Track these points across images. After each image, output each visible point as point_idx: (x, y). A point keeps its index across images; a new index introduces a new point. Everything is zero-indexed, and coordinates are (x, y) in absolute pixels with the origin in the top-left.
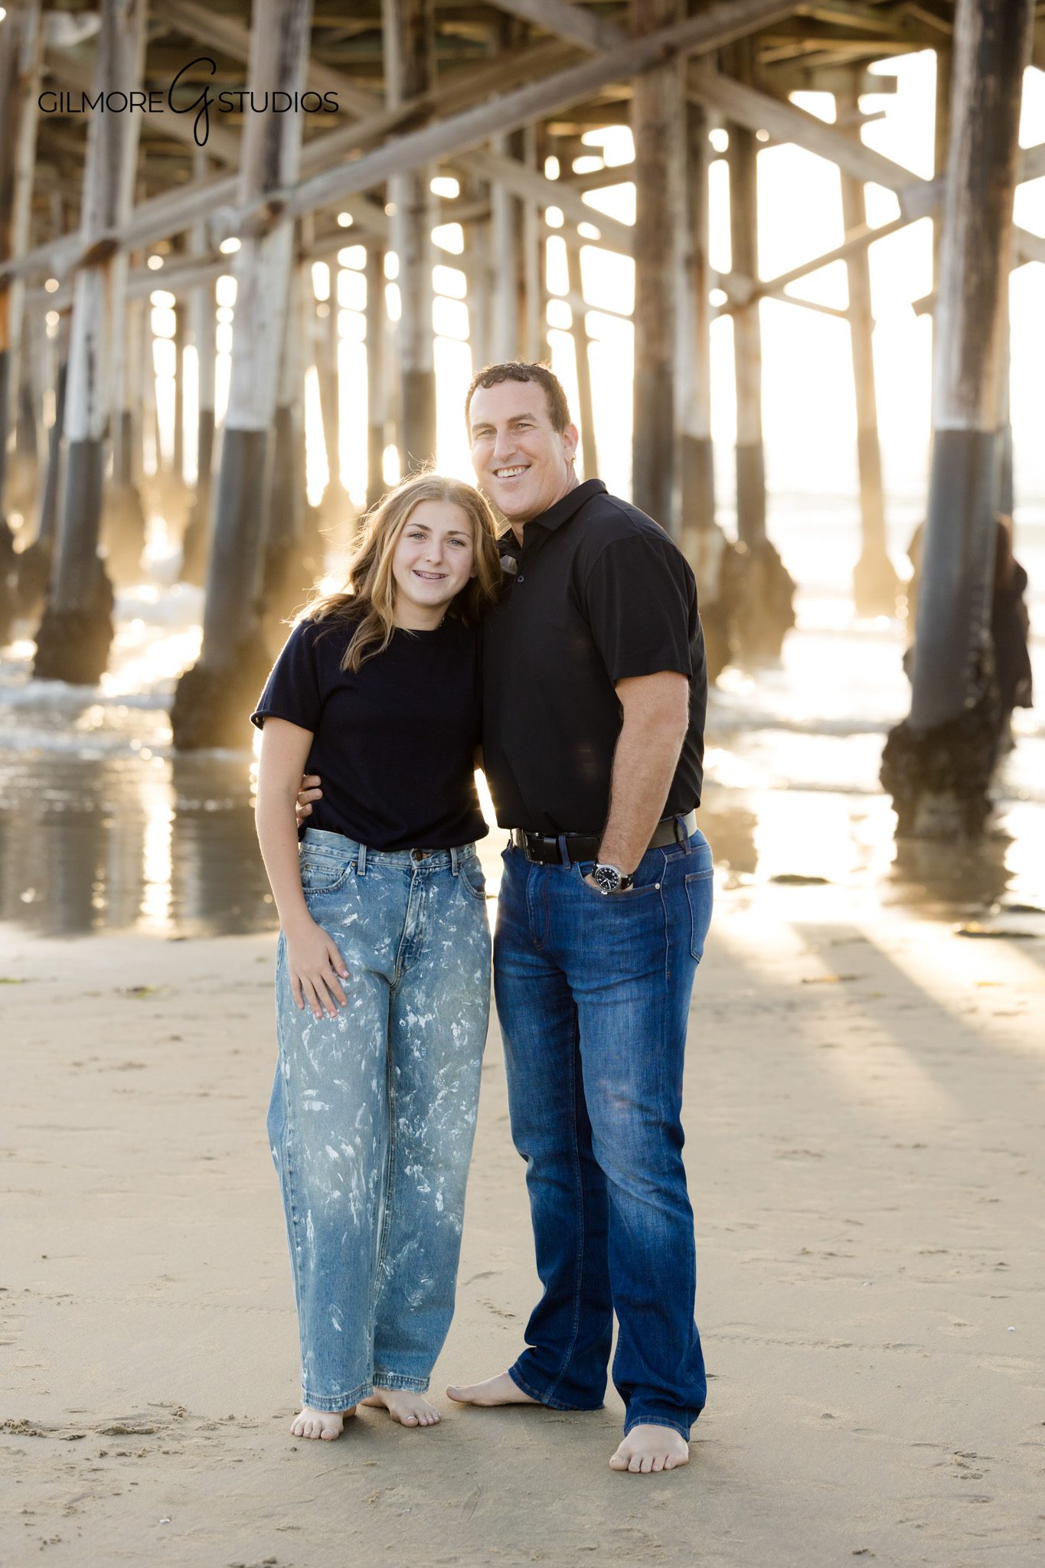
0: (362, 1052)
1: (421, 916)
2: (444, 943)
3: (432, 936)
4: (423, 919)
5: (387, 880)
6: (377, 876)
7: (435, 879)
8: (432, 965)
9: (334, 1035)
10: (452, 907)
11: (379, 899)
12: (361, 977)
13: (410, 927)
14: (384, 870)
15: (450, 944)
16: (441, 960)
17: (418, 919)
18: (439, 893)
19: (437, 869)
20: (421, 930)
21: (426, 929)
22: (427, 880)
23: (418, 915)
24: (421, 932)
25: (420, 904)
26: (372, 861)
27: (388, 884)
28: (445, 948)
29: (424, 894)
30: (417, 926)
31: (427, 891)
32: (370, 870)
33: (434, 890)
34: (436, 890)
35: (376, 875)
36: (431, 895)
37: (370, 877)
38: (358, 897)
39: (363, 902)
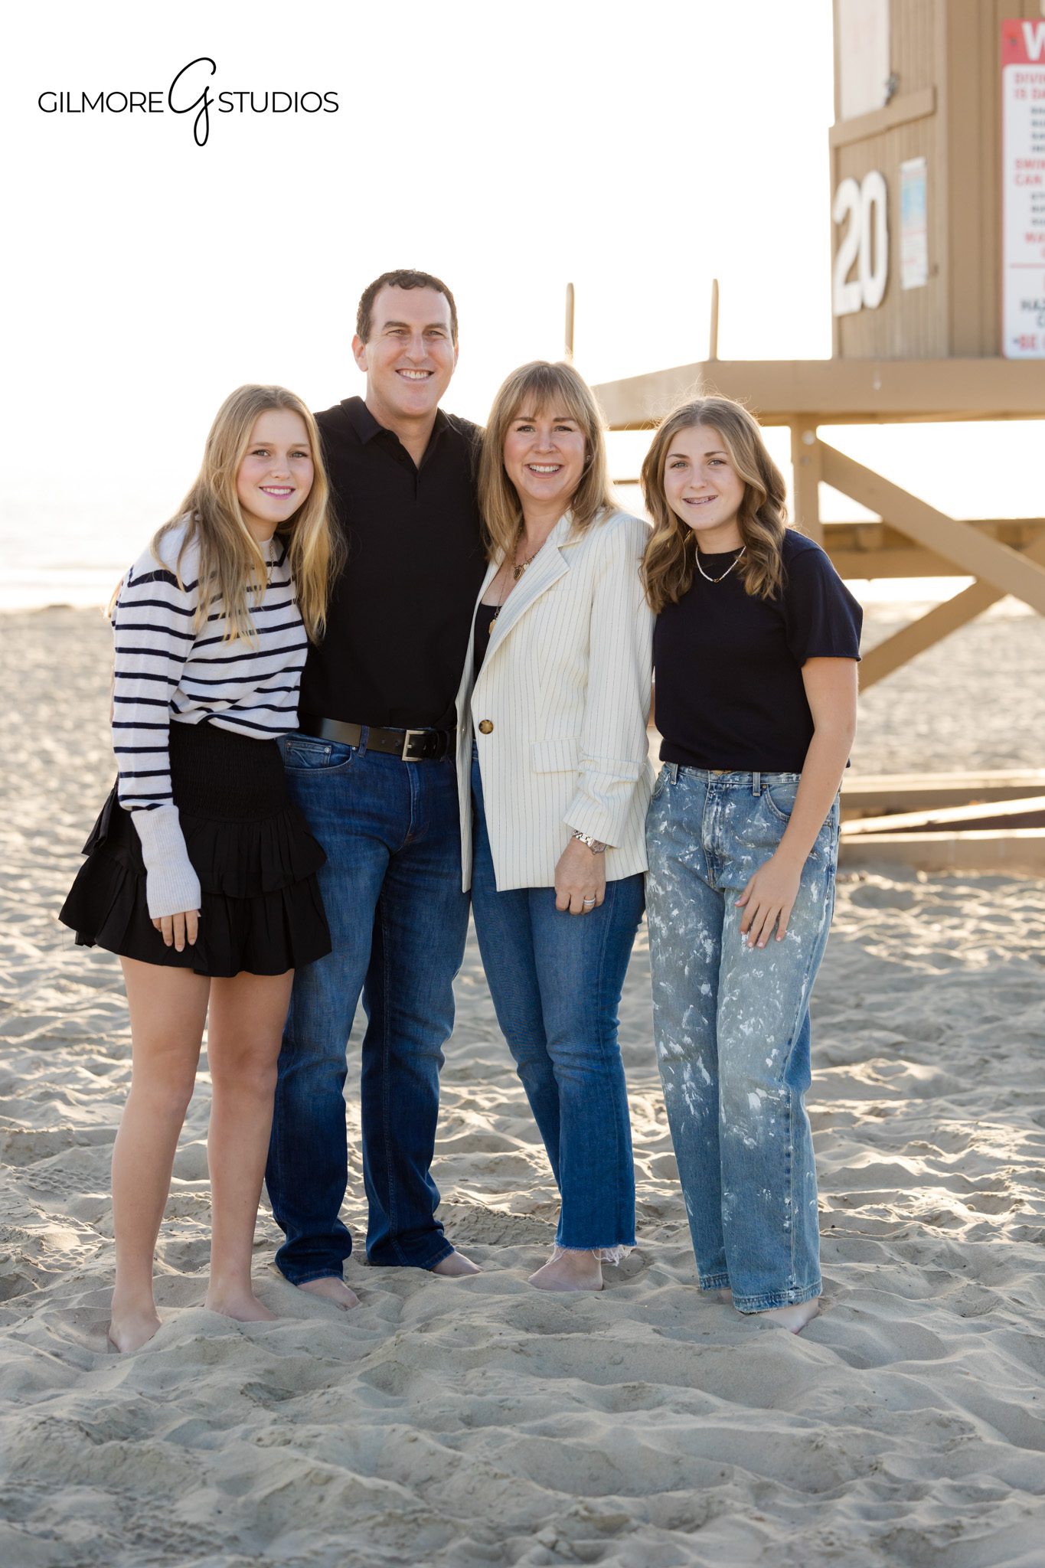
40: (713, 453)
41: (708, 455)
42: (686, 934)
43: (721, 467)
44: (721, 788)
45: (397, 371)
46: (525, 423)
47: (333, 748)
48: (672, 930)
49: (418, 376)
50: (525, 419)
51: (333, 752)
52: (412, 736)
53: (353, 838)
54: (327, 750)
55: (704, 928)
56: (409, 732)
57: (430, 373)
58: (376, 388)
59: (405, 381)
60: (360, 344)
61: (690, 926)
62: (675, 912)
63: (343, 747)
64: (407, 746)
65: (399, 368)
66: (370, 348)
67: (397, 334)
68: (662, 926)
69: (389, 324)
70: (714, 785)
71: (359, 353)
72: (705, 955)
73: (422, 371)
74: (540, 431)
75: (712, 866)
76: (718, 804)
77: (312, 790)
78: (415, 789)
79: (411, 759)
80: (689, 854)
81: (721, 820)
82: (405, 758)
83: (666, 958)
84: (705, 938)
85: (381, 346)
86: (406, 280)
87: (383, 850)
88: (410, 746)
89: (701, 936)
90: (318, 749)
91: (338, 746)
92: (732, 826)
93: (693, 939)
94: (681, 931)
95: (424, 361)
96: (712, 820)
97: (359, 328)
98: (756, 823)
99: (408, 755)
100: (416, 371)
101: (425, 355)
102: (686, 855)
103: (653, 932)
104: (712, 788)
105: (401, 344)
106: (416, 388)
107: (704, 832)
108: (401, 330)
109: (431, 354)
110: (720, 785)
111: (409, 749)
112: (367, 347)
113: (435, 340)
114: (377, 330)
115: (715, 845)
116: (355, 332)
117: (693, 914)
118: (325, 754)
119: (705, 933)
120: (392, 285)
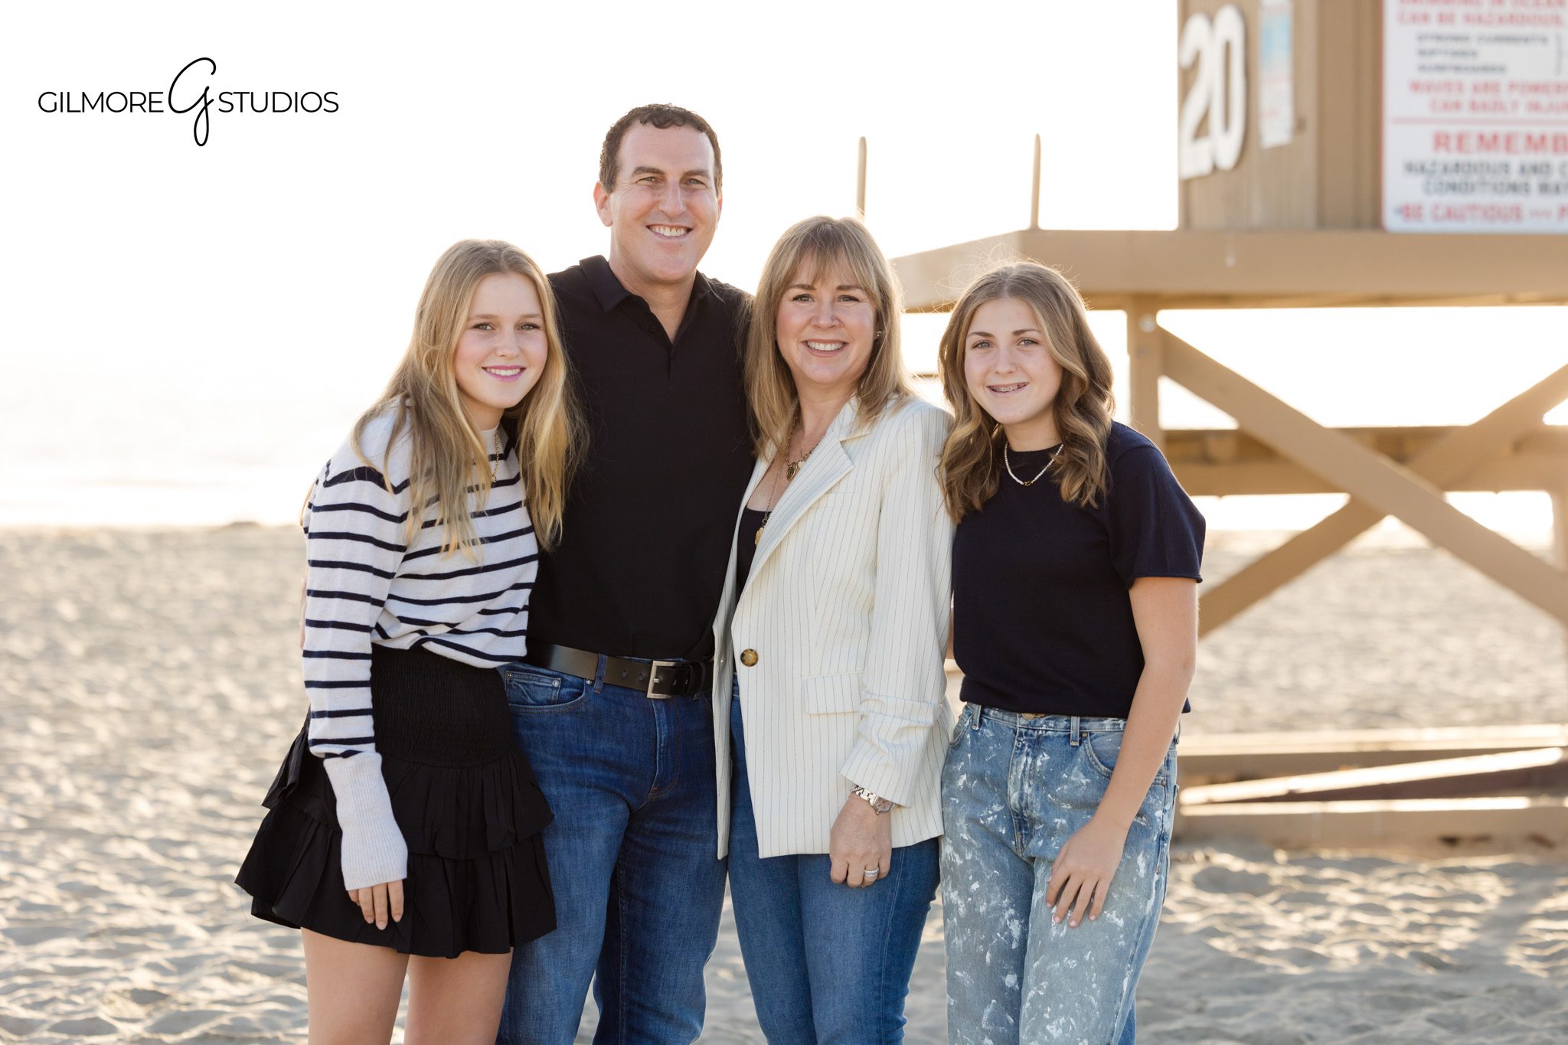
0: (985, 943)
1: (1026, 786)
2: (1056, 820)
3: (1040, 812)
4: (1027, 790)
5: (997, 739)
6: (988, 733)
7: (1047, 745)
8: (1040, 843)
9: (955, 920)
10: (1066, 781)
11: (987, 760)
12: (974, 854)
13: (1014, 797)
14: (996, 728)
15: (1064, 821)
16: (1053, 839)
17: (1022, 789)
18: (1049, 762)
19: (1049, 732)
20: (1027, 804)
21: (1032, 804)
22: (1037, 744)
23: (1022, 784)
24: (1027, 807)
25: (1024, 771)
26: (988, 715)
27: (997, 744)
28: (1058, 826)
29: (1030, 760)
30: (1021, 798)
31: (1035, 758)
32: (985, 726)
33: (1043, 758)
34: (1047, 757)
35: (988, 731)
36: (1039, 763)
37: (982, 732)
38: (969, 755)
39: (972, 762)
40: (1023, 331)
41: (1017, 333)
42: (988, 913)
43: (1033, 348)
44: (1031, 735)
45: (649, 227)
46: (801, 292)
47: (563, 681)
48: (971, 908)
49: (674, 233)
50: (803, 287)
51: (562, 686)
52: (659, 668)
53: (585, 790)
54: (556, 684)
55: (1010, 905)
56: (656, 663)
57: (689, 230)
58: (622, 245)
59: (657, 238)
60: (603, 193)
61: (993, 903)
62: (975, 886)
63: (575, 680)
64: (653, 680)
65: (650, 222)
66: (616, 199)
67: (649, 183)
68: (959, 902)
69: (640, 170)
70: (1024, 731)
71: (602, 204)
72: (1010, 939)
73: (678, 227)
74: (820, 301)
75: (1020, 829)
76: (1028, 754)
77: (536, 732)
78: (662, 733)
79: (658, 696)
80: (993, 815)
81: (1031, 774)
82: (650, 695)
83: (964, 943)
84: (1011, 918)
85: (628, 196)
86: (661, 117)
87: (621, 806)
88: (657, 680)
89: (1007, 916)
90: (545, 682)
91: (570, 679)
92: (1045, 781)
93: (997, 920)
94: (982, 909)
95: (681, 215)
96: (1020, 773)
97: (602, 174)
98: (1073, 778)
99: (654, 691)
100: (671, 227)
101: (682, 208)
102: (989, 816)
103: (949, 909)
104: (1021, 735)
105: (654, 195)
106: (671, 247)
107: (1011, 789)
108: (654, 177)
109: (689, 207)
110: (1030, 732)
111: (655, 684)
112: (612, 196)
113: (694, 190)
114: (625, 176)
115: (1023, 804)
116: (598, 179)
117: (997, 888)
118: (553, 688)
119: (1012, 911)
120: (644, 122)
